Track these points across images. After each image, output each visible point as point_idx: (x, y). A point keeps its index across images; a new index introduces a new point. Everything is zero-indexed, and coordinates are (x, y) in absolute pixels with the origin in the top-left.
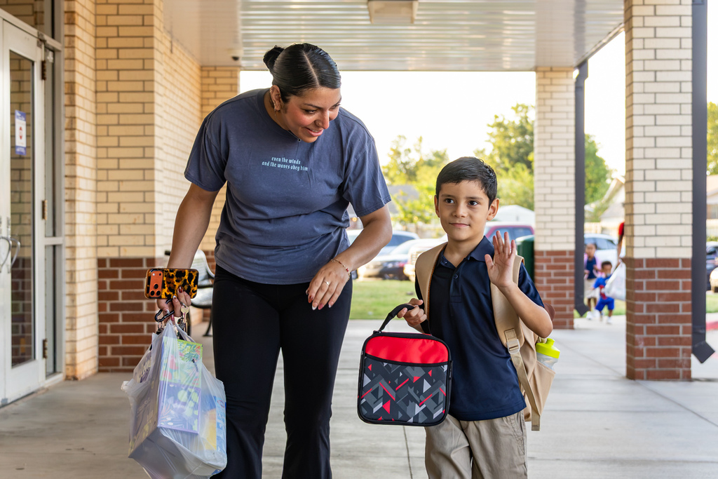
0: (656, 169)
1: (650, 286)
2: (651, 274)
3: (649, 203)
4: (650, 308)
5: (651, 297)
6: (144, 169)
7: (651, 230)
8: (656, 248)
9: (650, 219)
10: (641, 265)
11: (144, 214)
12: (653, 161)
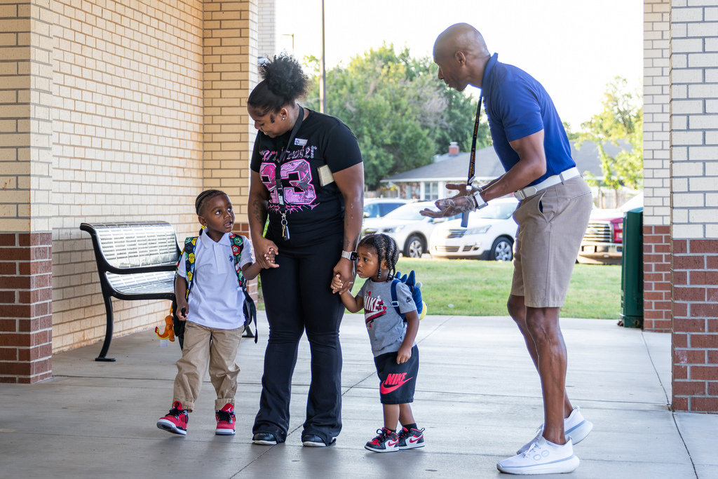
0: (705, 113)
1: (696, 278)
2: (698, 262)
3: (695, 161)
4: (695, 310)
5: (698, 294)
6: (17, 119)
7: (697, 200)
8: (704, 224)
9: (696, 184)
10: (683, 250)
11: (17, 176)
12: (701, 102)
